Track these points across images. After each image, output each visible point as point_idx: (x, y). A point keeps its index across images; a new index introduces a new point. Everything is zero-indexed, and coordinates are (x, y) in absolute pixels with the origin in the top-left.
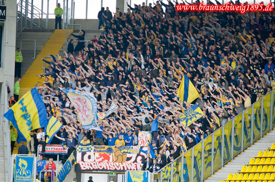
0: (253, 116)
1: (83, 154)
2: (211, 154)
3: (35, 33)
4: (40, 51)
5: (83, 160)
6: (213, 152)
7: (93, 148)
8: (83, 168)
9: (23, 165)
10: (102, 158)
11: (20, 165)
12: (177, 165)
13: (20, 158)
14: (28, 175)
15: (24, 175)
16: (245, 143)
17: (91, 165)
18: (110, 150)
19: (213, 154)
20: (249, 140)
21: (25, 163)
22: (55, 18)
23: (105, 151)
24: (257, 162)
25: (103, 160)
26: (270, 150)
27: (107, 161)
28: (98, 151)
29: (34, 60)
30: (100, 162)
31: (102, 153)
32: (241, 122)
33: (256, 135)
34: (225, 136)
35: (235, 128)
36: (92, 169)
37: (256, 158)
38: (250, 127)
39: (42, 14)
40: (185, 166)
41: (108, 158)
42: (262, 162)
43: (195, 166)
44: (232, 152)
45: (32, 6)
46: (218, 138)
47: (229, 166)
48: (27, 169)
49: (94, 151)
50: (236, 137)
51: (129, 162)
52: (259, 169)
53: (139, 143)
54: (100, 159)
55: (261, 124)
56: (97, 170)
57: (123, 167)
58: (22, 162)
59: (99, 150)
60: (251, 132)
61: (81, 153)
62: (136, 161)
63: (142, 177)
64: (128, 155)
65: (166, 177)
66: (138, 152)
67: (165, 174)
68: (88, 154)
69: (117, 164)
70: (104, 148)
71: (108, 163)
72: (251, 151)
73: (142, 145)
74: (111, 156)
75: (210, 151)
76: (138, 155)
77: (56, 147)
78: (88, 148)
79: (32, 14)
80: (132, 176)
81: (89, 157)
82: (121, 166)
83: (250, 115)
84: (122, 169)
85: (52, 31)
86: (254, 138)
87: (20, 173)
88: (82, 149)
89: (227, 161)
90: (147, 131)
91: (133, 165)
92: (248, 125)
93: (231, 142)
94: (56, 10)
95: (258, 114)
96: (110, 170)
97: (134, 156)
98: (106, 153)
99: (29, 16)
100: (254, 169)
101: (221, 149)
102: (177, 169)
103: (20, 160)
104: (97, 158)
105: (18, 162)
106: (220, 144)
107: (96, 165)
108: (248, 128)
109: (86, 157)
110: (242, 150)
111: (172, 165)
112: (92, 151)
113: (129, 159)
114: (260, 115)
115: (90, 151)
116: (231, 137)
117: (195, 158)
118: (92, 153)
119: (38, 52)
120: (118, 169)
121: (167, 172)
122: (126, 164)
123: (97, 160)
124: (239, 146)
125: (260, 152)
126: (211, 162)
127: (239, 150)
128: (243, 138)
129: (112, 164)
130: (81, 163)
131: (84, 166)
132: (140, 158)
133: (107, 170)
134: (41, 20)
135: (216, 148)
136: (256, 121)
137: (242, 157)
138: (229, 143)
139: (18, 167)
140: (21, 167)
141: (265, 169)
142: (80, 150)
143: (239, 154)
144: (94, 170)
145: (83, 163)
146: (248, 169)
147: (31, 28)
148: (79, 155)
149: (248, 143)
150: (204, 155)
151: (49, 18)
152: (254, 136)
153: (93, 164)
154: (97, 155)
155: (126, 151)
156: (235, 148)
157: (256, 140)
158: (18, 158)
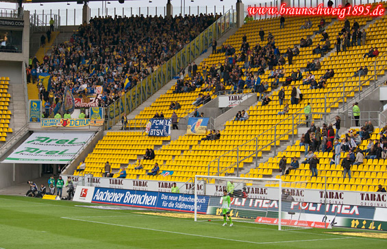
0: (157, 76)
9: (35, 106)
10: (77, 100)
12: (117, 103)
14: (38, 110)
16: (153, 91)
18: (81, 96)
21: (36, 104)
24: (159, 100)
25: (77, 102)
26: (166, 94)
28: (75, 97)
29: (39, 49)
31: (77, 98)
32: (151, 79)
33: (159, 86)
34: (143, 87)
35: (148, 83)
37: (159, 98)
39: (43, 24)
40: (122, 103)
41: (80, 101)
42: (162, 100)
43: (127, 104)
44: (147, 95)
45: (38, 20)
46: (139, 88)
47: (145, 104)
48: (37, 107)
50: (148, 87)
52: (161, 104)
55: (161, 81)
58: (34, 103)
60: (156, 84)
62: (95, 102)
63: (99, 110)
65: (111, 110)
69: (85, 104)
70: (78, 95)
71: (80, 103)
72: (156, 95)
73: (98, 93)
76: (96, 98)
79: (38, 24)
80: (93, 110)
82: (87, 105)
83: (155, 75)
87: (34, 110)
89: (144, 100)
90: (100, 85)
91: (94, 104)
92: (155, 81)
95: (159, 74)
96: (81, 107)
97: (94, 99)
98: (79, 98)
99: (36, 25)
101: (141, 94)
102: (118, 105)
105: (32, 104)
106: (140, 91)
111: (115, 103)
113: (92, 101)
114: (161, 75)
116: (146, 87)
117: (127, 99)
121: (112, 107)
122: (90, 104)
124: (150, 92)
125: (161, 95)
127: (150, 94)
128: (152, 88)
129: (82, 104)
132: (97, 100)
133: (79, 107)
134: (43, 27)
135: (138, 93)
136: (159, 78)
137: (152, 98)
138: (145, 91)
139: (32, 107)
141: (164, 104)
146: (155, 104)
147: (37, 32)
149: (155, 90)
150: (132, 98)
151: (47, 26)
155: (90, 96)
156: (148, 93)
157: (159, 88)
158: (32, 102)
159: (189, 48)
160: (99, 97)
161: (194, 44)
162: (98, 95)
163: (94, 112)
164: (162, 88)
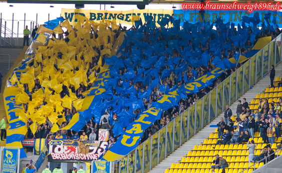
0: (189, 117)
1: (54, 147)
2: (157, 148)
3: (8, 49)
4: (13, 64)
5: (53, 151)
6: (159, 146)
7: (62, 142)
8: (54, 158)
9: (9, 156)
10: (70, 150)
11: (7, 155)
12: (132, 156)
13: (6, 149)
14: (13, 163)
15: (10, 164)
16: (183, 139)
17: (61, 156)
18: (76, 144)
19: (159, 148)
20: (186, 137)
21: (11, 154)
22: (23, 37)
23: (72, 145)
24: (193, 154)
25: (70, 152)
26: (203, 145)
27: (73, 152)
28: (67, 145)
29: (8, 71)
30: (68, 154)
31: (70, 146)
32: (180, 122)
33: (191, 132)
34: (168, 133)
35: (175, 127)
36: (61, 159)
37: (192, 151)
38: (186, 126)
39: (12, 34)
40: (138, 157)
41: (74, 150)
42: (198, 154)
44: (173, 145)
45: (5, 28)
46: (163, 135)
47: (171, 158)
48: (12, 158)
49: (64, 144)
50: (176, 134)
51: (91, 153)
52: (196, 160)
53: (99, 138)
54: (68, 151)
55: (195, 124)
56: (65, 160)
57: (86, 157)
58: (8, 153)
59: (67, 143)
60: (187, 130)
61: (52, 146)
62: (96, 153)
63: (105, 166)
64: (91, 148)
65: (123, 166)
66: (99, 145)
67: (123, 163)
68: (58, 146)
69: (82, 155)
70: (71, 142)
71: (74, 154)
72: (187, 145)
73: (102, 140)
74: (76, 149)
75: (156, 144)
76: (99, 148)
77: (32, 141)
78: (58, 142)
79: (5, 34)
80: (97, 165)
81: (59, 149)
82: (85, 156)
83: (186, 116)
84: (85, 159)
85: (22, 48)
86: (189, 135)
87: (7, 162)
88: (53, 142)
89: (169, 153)
90: (105, 128)
91: (94, 155)
92: (185, 124)
93: (172, 138)
94: (25, 31)
95: (192, 115)
96: (76, 160)
97: (95, 149)
98: (72, 146)
99: (3, 35)
100: (192, 160)
101: (165, 144)
102: (132, 159)
103: (7, 151)
104: (66, 151)
105: (5, 153)
106: (164, 139)
107: (65, 157)
108: (185, 127)
109: (56, 149)
110: (180, 144)
111: (128, 156)
112: (62, 144)
113: (92, 151)
114: (194, 117)
115: (60, 145)
116: (172, 133)
118: (61, 147)
119: (12, 64)
120: (82, 159)
121: (125, 162)
122: (89, 155)
123: (65, 152)
124: (178, 141)
125: (195, 146)
126: (157, 154)
127: (178, 145)
129: (77, 155)
130: (52, 154)
131: (54, 156)
132: (100, 150)
133: (73, 159)
134: (12, 39)
135: (162, 143)
136: (191, 121)
137: (181, 150)
138: (171, 139)
139: (4, 157)
140: (7, 157)
141: (201, 160)
142: (52, 143)
143: (178, 147)
144: (62, 160)
145: (53, 154)
146: (187, 160)
147: (5, 45)
148: (51, 147)
149: (185, 139)
151: (19, 37)
152: (189, 133)
153: (62, 155)
154: (66, 147)
155: (89, 144)
156: (176, 143)
157: (191, 136)
158: (5, 150)
159: (235, 78)
160: (102, 146)
161: (242, 72)
162: (101, 142)
163: (98, 167)
164: (197, 136)
